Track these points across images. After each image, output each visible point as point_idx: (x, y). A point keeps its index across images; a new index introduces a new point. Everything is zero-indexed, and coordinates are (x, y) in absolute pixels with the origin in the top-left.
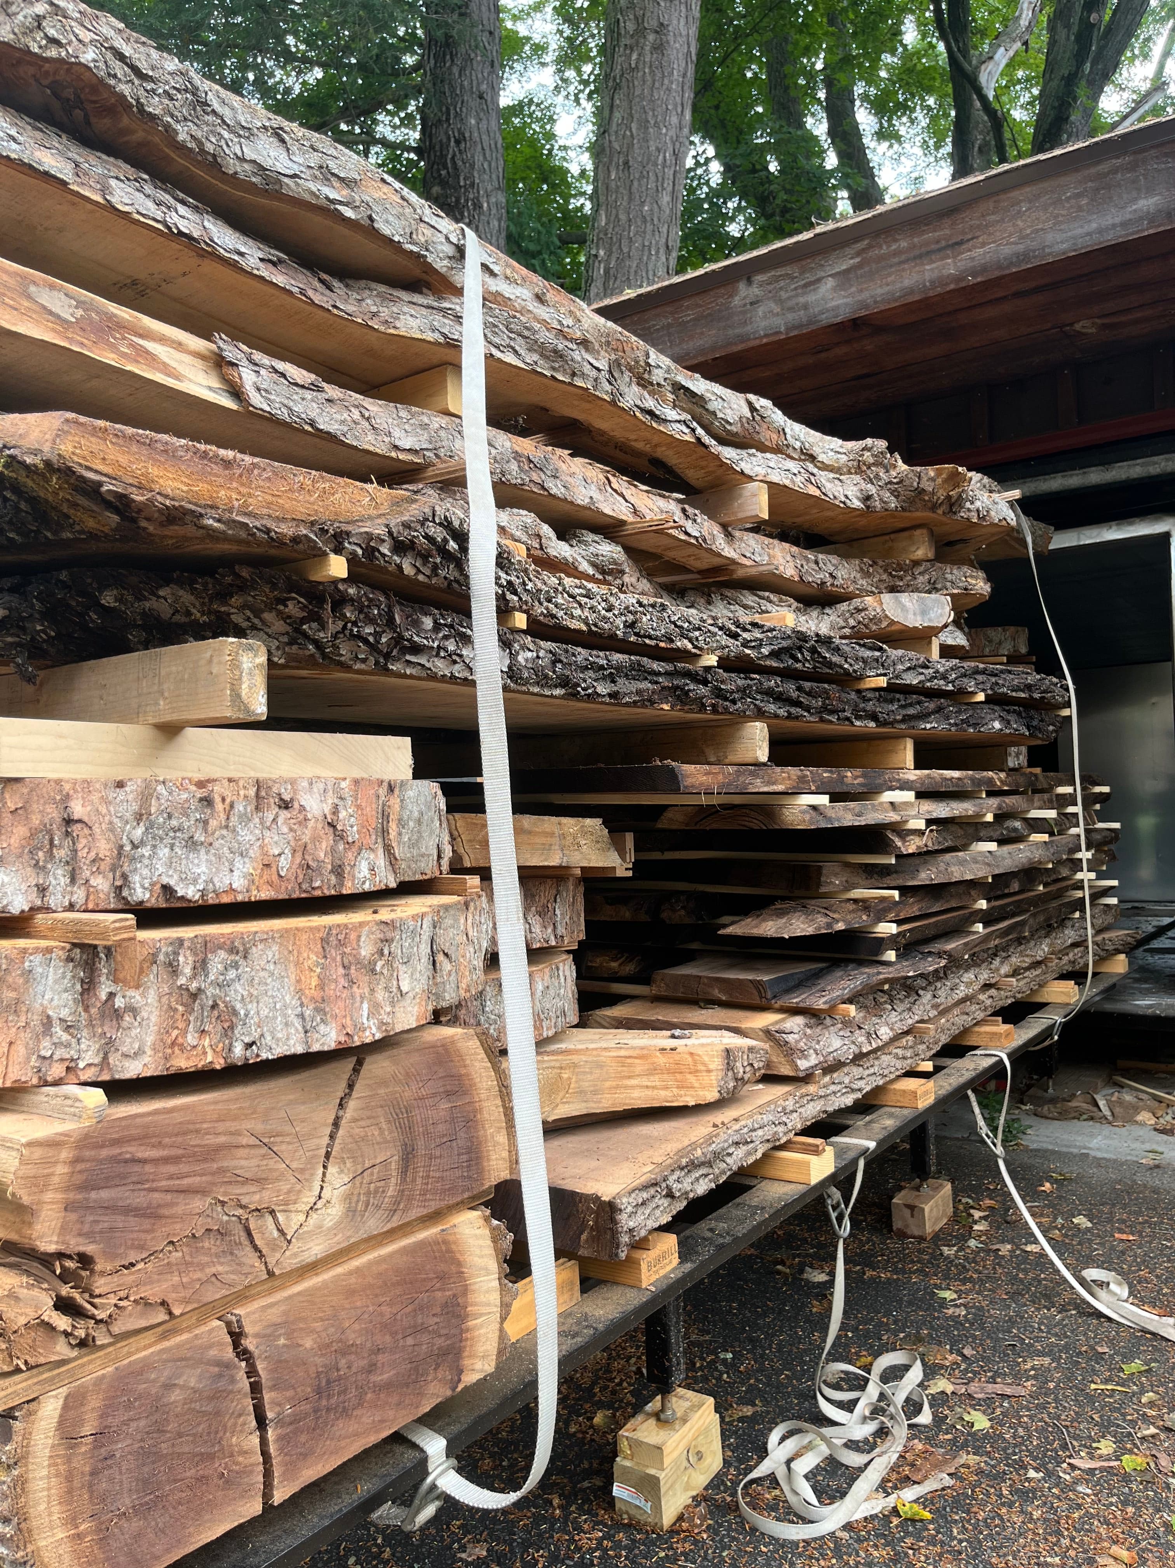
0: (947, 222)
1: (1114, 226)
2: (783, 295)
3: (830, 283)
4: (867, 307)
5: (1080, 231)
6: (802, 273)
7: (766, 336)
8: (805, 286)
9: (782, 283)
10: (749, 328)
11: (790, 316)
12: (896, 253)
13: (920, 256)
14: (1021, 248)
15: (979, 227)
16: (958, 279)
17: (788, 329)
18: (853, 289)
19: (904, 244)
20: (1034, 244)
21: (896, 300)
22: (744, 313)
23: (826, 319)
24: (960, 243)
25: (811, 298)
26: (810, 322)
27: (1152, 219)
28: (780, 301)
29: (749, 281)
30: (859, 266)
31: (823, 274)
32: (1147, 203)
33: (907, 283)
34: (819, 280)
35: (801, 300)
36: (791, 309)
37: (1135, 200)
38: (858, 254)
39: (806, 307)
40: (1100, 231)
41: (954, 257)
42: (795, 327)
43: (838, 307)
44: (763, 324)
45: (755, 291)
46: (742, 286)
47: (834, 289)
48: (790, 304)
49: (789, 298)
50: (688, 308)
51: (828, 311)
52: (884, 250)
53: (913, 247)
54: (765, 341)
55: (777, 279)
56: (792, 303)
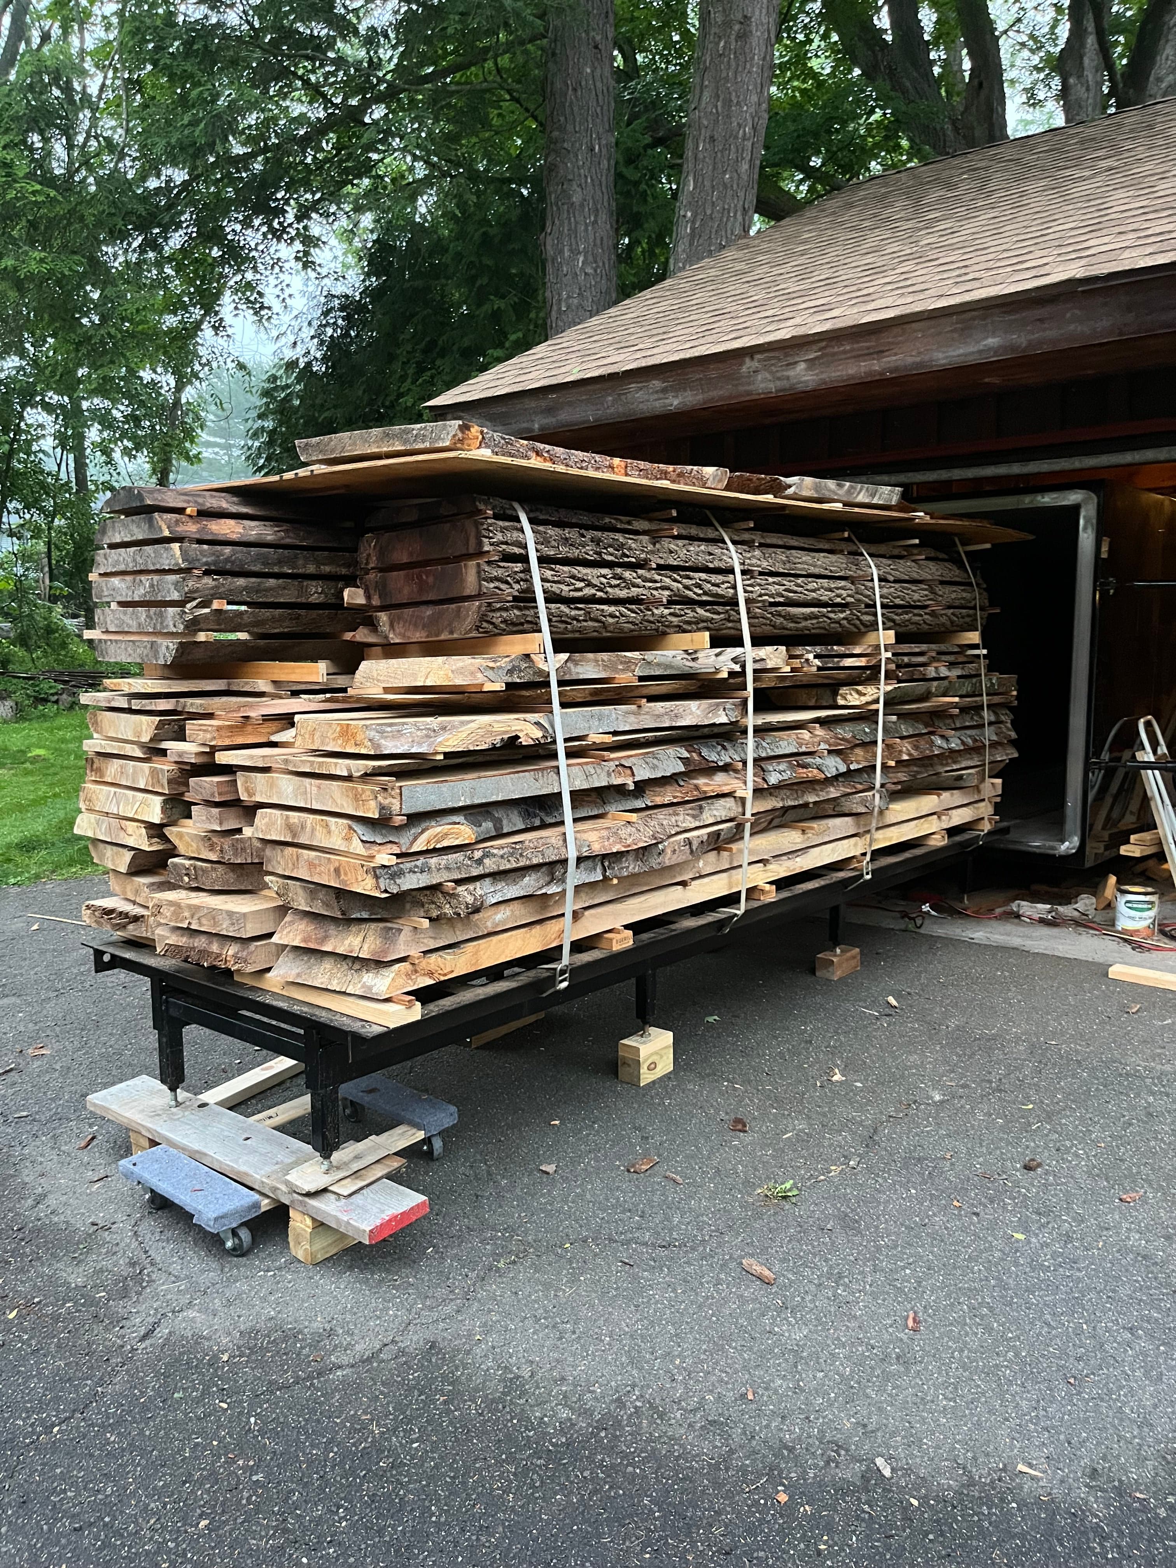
0: (873, 337)
1: (973, 353)
2: (773, 368)
3: (802, 366)
4: (826, 383)
5: (955, 354)
6: (786, 356)
7: (763, 393)
8: (788, 365)
9: (772, 363)
10: (751, 388)
11: (778, 383)
12: (844, 352)
13: (858, 357)
14: (918, 359)
15: (893, 343)
16: (881, 373)
17: (777, 391)
18: (817, 371)
19: (848, 348)
20: (927, 358)
21: (844, 381)
22: (747, 377)
23: (801, 387)
24: (882, 351)
25: (791, 373)
26: (790, 389)
27: (996, 351)
28: (771, 373)
29: (752, 358)
30: (820, 357)
31: (798, 358)
32: (992, 341)
33: (851, 372)
34: (796, 363)
35: (785, 373)
36: (779, 379)
37: (986, 338)
38: (820, 350)
39: (788, 378)
40: (966, 355)
41: (879, 360)
42: (781, 390)
43: (807, 381)
44: (761, 385)
45: (755, 364)
46: (747, 360)
47: (806, 370)
48: (776, 375)
49: (777, 372)
51: (801, 382)
52: (836, 349)
54: (762, 397)
55: (769, 359)
56: (779, 375)
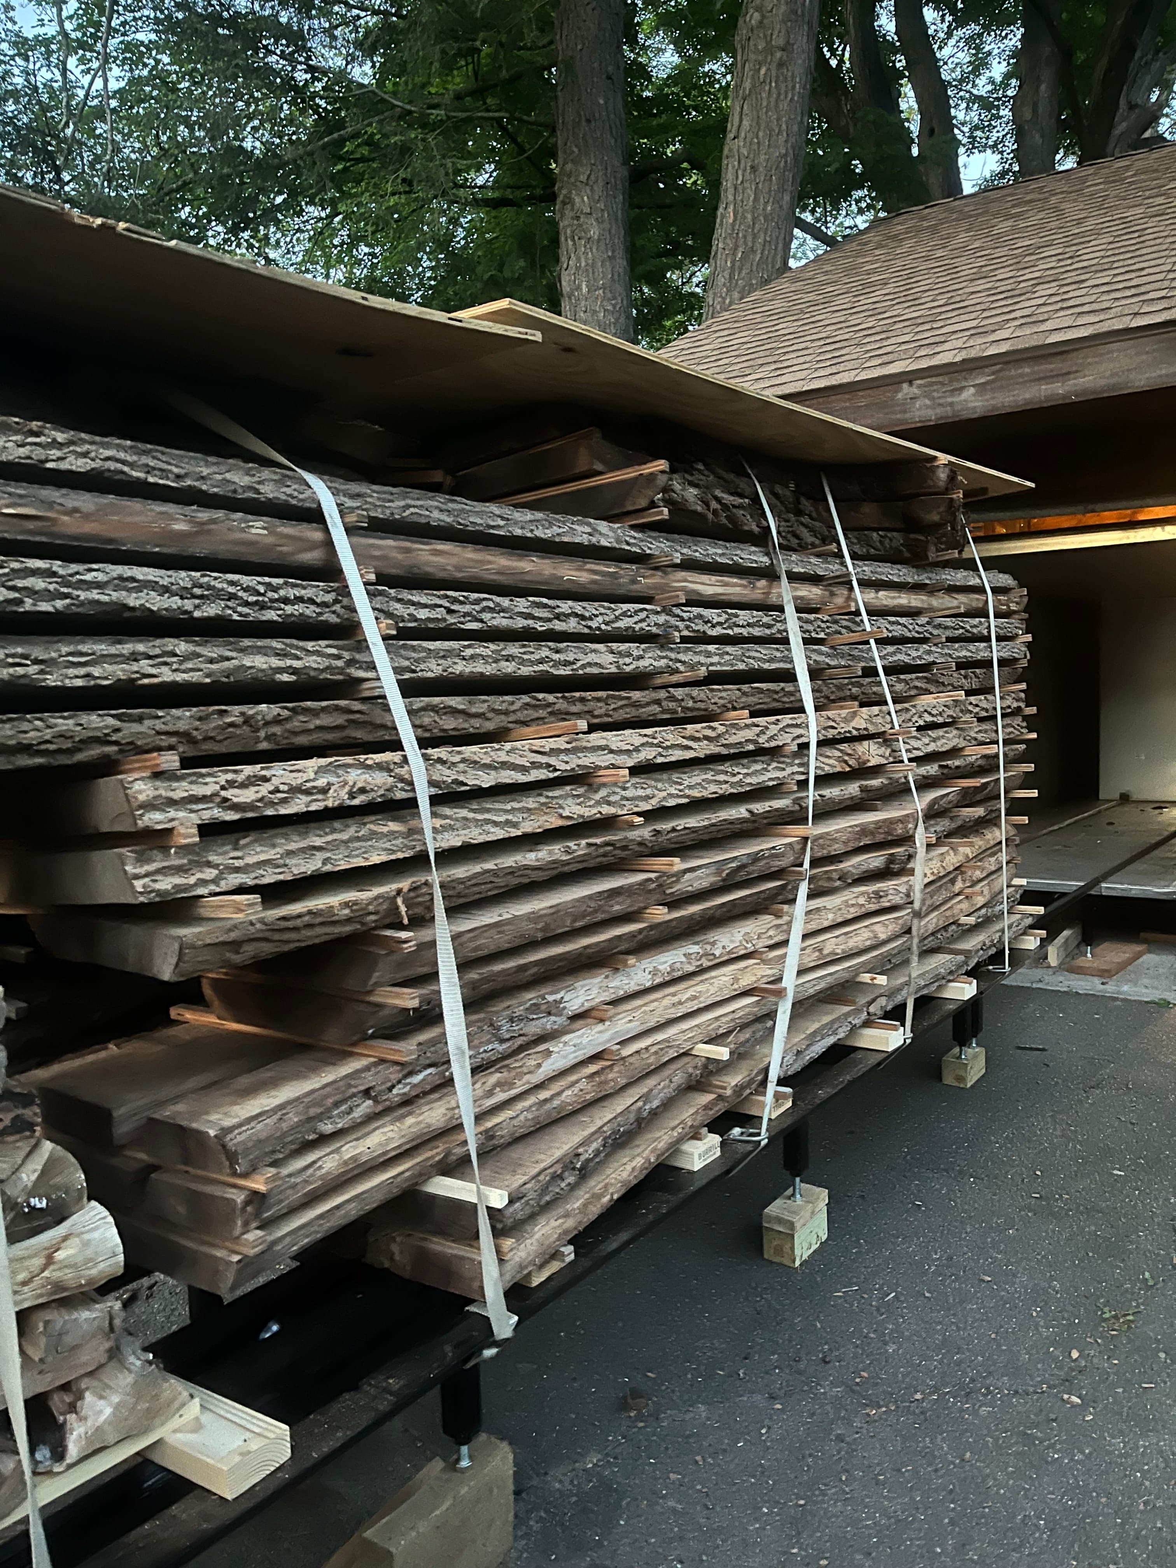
2: (935, 394)
3: (972, 390)
4: (997, 409)
6: (951, 381)
7: (920, 421)
8: (953, 391)
9: (935, 387)
10: (908, 416)
11: (939, 411)
12: (1021, 375)
13: (1039, 379)
14: (1112, 380)
15: (1081, 365)
16: (1064, 397)
18: (988, 397)
19: (1027, 370)
20: (1121, 379)
21: (1018, 407)
22: (904, 404)
23: (966, 415)
24: (1069, 373)
25: (956, 399)
26: (953, 417)
28: (933, 399)
29: (911, 383)
30: (992, 381)
31: (964, 384)
33: (1027, 396)
34: (963, 388)
35: (950, 400)
36: (940, 405)
38: (993, 373)
39: (951, 404)
40: (1166, 376)
41: (1063, 383)
42: (942, 418)
43: (975, 407)
44: (918, 413)
45: (915, 390)
46: (906, 385)
47: (974, 395)
48: (938, 401)
49: (939, 398)
50: (862, 396)
51: (967, 409)
52: (1013, 372)
53: (1033, 373)
54: (919, 425)
55: (932, 384)
56: (942, 401)
